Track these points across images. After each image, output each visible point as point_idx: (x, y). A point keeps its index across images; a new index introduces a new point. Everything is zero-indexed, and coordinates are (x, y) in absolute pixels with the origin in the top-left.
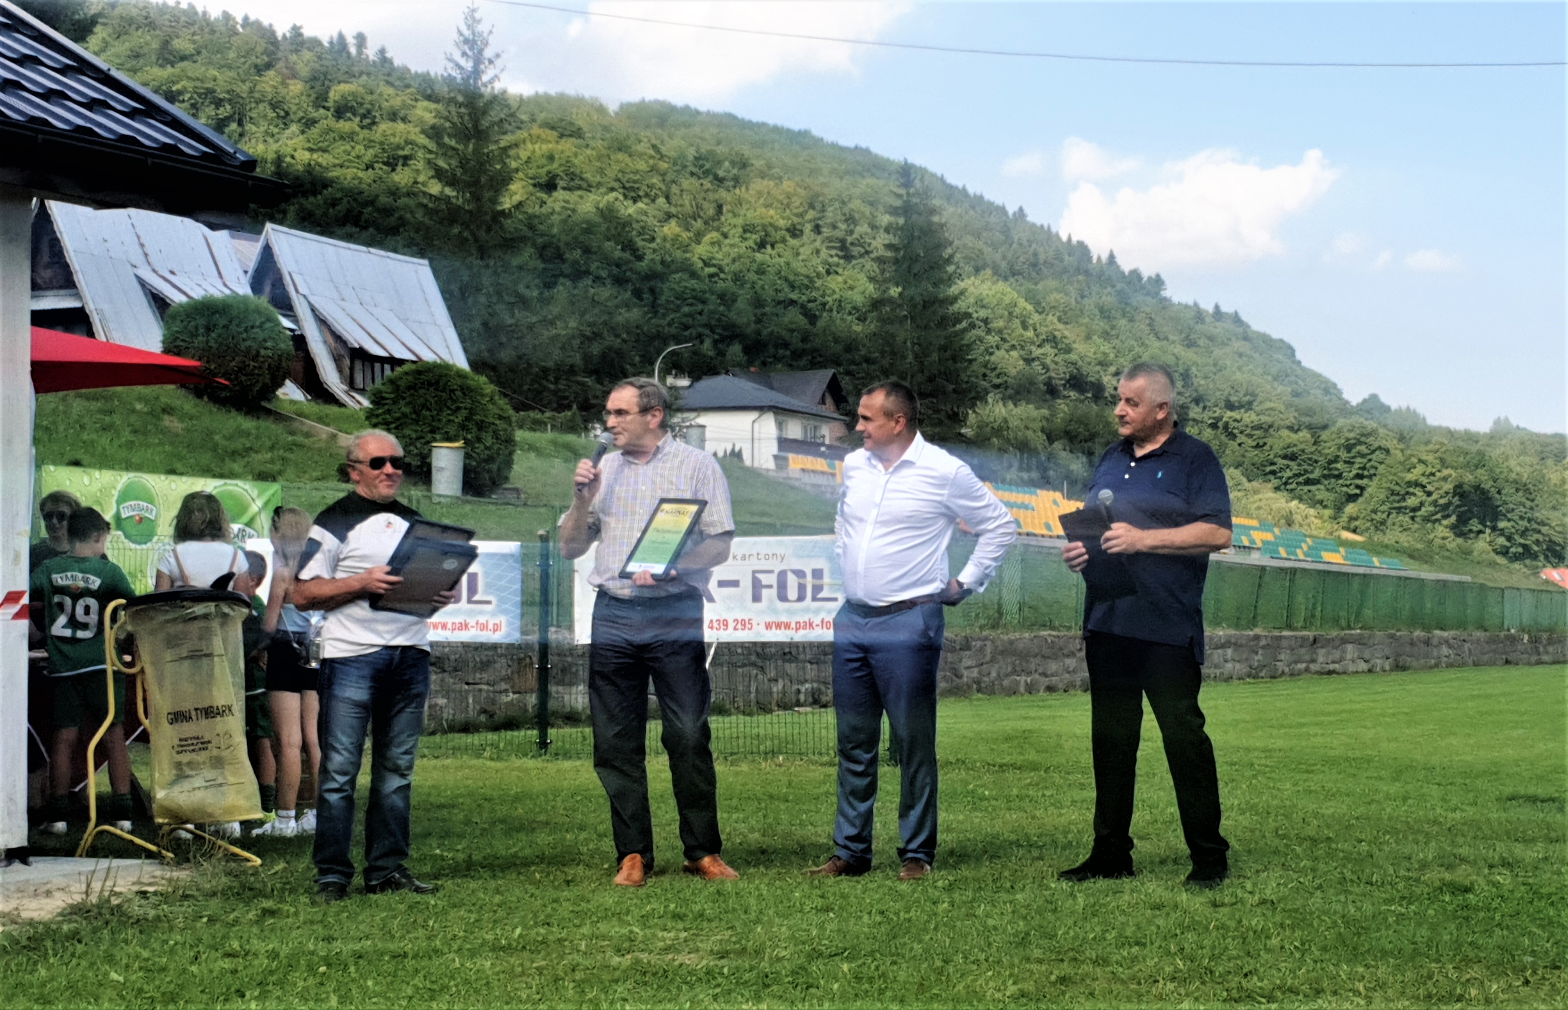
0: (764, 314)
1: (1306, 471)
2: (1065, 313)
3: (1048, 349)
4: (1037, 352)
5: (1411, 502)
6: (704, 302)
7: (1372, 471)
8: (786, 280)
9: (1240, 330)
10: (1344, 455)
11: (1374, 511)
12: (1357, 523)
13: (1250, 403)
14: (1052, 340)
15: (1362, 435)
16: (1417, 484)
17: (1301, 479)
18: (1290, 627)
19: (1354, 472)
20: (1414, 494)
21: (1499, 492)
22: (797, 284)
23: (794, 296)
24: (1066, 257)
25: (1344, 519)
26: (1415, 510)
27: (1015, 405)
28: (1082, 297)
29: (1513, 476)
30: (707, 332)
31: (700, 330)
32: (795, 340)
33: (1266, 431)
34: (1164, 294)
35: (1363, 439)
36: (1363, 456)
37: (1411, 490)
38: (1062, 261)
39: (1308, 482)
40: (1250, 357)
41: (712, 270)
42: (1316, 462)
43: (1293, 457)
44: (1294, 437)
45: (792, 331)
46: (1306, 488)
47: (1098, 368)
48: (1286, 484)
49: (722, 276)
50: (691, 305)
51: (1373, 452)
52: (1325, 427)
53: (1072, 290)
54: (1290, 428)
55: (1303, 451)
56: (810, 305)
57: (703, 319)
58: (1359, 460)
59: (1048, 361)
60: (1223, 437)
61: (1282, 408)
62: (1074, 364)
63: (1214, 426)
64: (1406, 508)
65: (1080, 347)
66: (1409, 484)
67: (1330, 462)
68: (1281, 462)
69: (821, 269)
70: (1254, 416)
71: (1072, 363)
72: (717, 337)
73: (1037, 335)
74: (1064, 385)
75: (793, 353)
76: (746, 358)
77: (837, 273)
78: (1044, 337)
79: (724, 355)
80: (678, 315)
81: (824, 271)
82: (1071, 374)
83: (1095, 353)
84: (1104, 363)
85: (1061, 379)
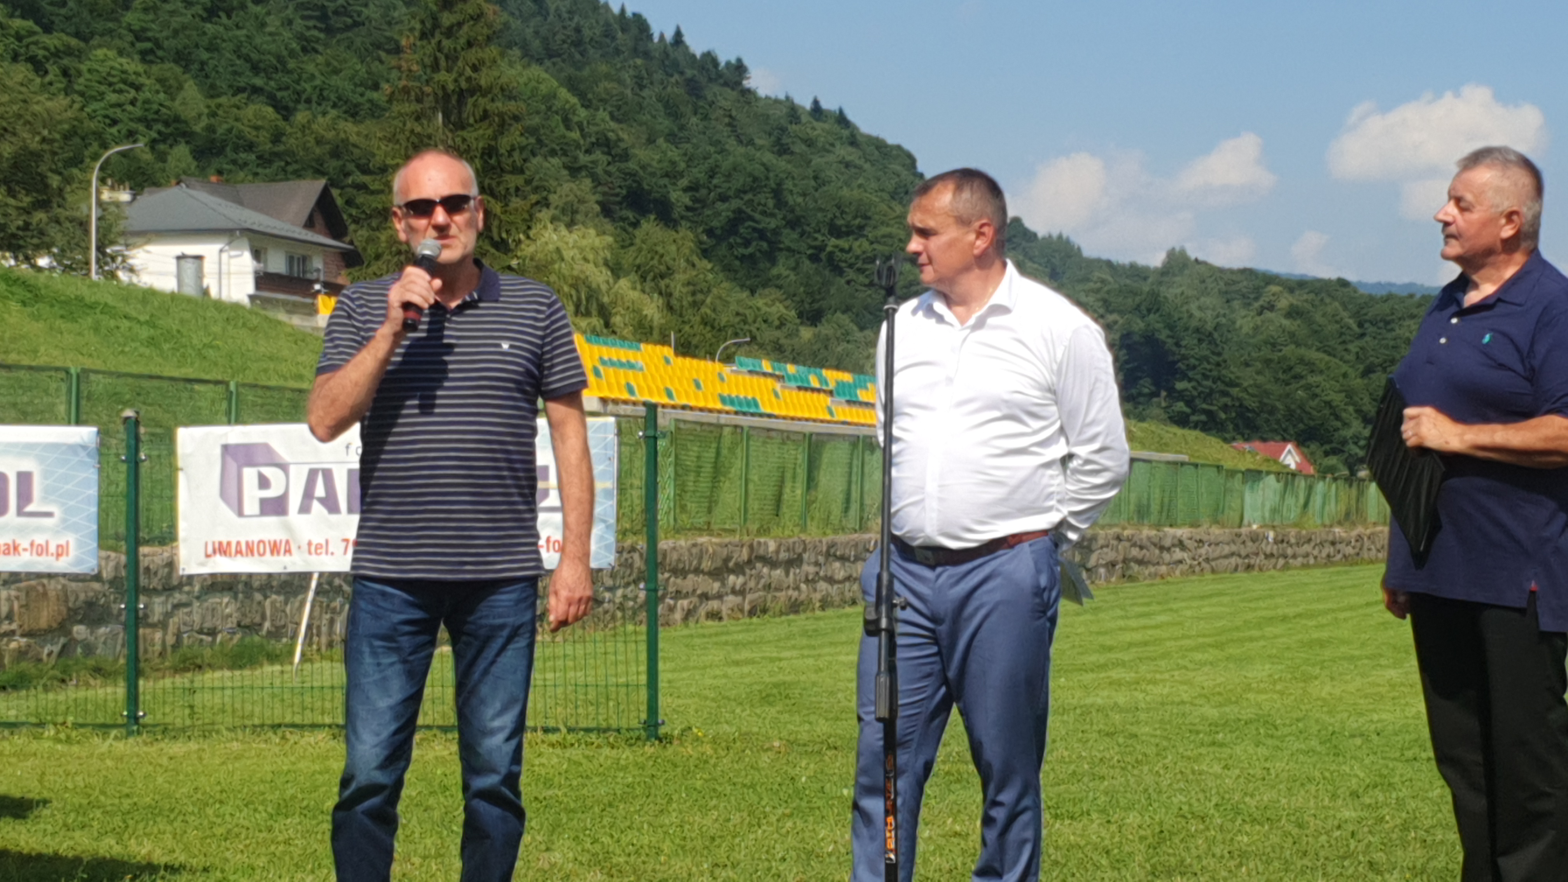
0: (219, 106)
2: (619, 108)
3: (598, 155)
4: (584, 159)
6: (138, 88)
8: (247, 59)
9: (846, 133)
13: (861, 228)
14: (605, 143)
21: (1177, 345)
22: (262, 65)
23: (258, 82)
24: (620, 34)
28: (642, 87)
29: (1194, 323)
30: (141, 128)
31: (133, 126)
32: (263, 141)
34: (746, 83)
38: (614, 38)
40: (860, 168)
41: (148, 45)
45: (257, 128)
47: (666, 181)
49: (160, 53)
50: (120, 92)
53: (626, 76)
56: (279, 94)
57: (138, 111)
59: (599, 170)
60: (827, 272)
62: (633, 175)
63: (815, 258)
65: (642, 154)
69: (294, 45)
70: (866, 245)
71: (630, 174)
72: (154, 135)
73: (583, 136)
74: (620, 203)
75: (259, 157)
76: (195, 163)
77: (316, 51)
78: (593, 140)
79: (164, 161)
80: (102, 104)
81: (298, 48)
82: (629, 187)
83: (660, 161)
84: (672, 175)
85: (617, 195)
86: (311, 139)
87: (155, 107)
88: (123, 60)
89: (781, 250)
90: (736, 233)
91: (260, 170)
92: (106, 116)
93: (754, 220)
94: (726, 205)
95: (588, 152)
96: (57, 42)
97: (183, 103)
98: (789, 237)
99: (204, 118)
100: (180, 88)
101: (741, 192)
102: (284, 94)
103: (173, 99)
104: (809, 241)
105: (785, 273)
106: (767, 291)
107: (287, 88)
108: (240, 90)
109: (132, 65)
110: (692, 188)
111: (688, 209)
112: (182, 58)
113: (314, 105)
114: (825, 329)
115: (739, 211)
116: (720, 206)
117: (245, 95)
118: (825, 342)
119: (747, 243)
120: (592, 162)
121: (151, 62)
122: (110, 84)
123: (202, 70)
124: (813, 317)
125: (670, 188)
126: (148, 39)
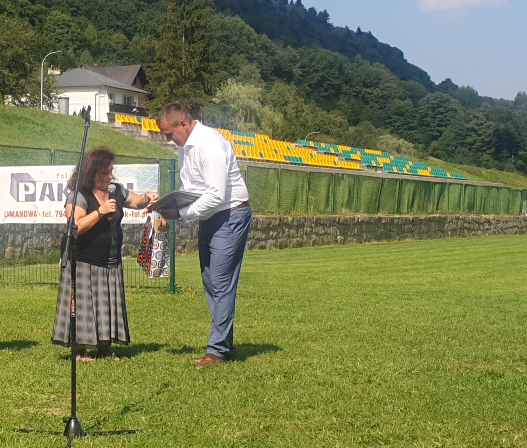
0: (102, 34)
1: (409, 122)
3: (262, 53)
4: (256, 55)
5: (469, 140)
6: (69, 27)
7: (447, 123)
8: (115, 14)
9: (372, 42)
10: (430, 113)
11: (448, 145)
12: (438, 152)
13: (377, 83)
14: (264, 48)
15: (441, 102)
16: (473, 130)
17: (406, 127)
18: (398, 212)
19: (437, 123)
20: (470, 135)
21: (519, 135)
22: (121, 17)
23: (119, 23)
25: (430, 149)
26: (472, 144)
27: (243, 85)
30: (70, 44)
31: (67, 42)
32: (120, 48)
33: (387, 99)
35: (441, 104)
36: (442, 114)
37: (469, 133)
39: (411, 128)
41: (74, 9)
42: (415, 117)
43: (402, 115)
44: (402, 103)
45: (118, 43)
46: (409, 132)
47: (290, 64)
48: (397, 129)
49: (79, 12)
50: (62, 28)
51: (447, 112)
52: (420, 97)
54: (401, 98)
55: (407, 111)
56: (127, 29)
57: (69, 36)
58: (439, 116)
59: (262, 60)
60: (362, 103)
61: (396, 87)
62: (277, 61)
63: (356, 97)
64: (466, 143)
65: (281, 52)
66: (468, 130)
67: (422, 117)
68: (394, 117)
69: (134, 8)
70: (379, 91)
71: (276, 61)
72: (76, 46)
73: (256, 45)
74: (271, 73)
75: (118, 55)
76: (92, 58)
77: (143, 10)
78: (259, 46)
79: (80, 57)
80: (55, 34)
81: (136, 9)
82: (275, 67)
83: (289, 55)
84: (293, 61)
85: (270, 70)
86: (139, 47)
87: (76, 34)
88: (63, 15)
89: (342, 93)
90: (322, 86)
91: (118, 61)
92: (57, 39)
93: (330, 81)
94: (317, 74)
95: (257, 51)
96: (37, 8)
97: (88, 33)
98: (345, 88)
99: (96, 39)
100: (87, 27)
101: (324, 69)
102: (129, 28)
103: (84, 32)
104: (354, 89)
105: (343, 103)
106: (335, 111)
107: (131, 26)
108: (112, 27)
109: (67, 17)
110: (302, 67)
111: (301, 76)
112: (88, 14)
113: (142, 33)
114: (360, 128)
115: (323, 76)
116: (314, 74)
117: (112, 29)
118: (360, 134)
119: (326, 90)
120: (259, 56)
121: (75, 16)
122: (58, 25)
123: (96, 19)
124: (355, 123)
125: (293, 66)
126: (75, 7)
